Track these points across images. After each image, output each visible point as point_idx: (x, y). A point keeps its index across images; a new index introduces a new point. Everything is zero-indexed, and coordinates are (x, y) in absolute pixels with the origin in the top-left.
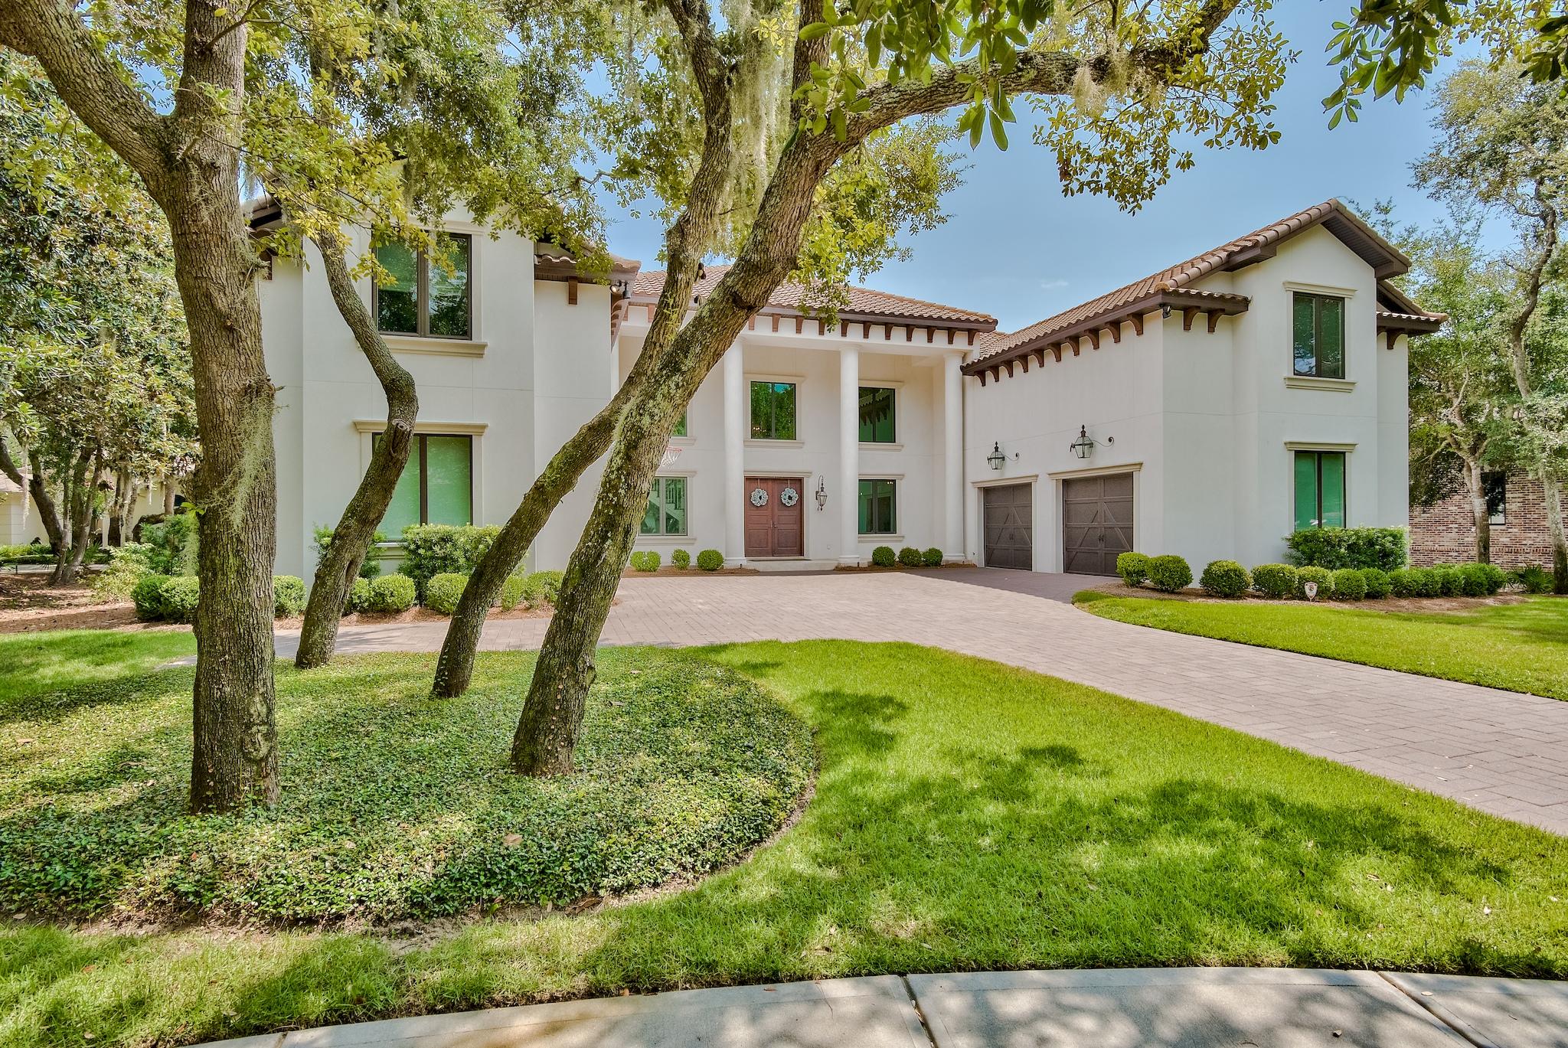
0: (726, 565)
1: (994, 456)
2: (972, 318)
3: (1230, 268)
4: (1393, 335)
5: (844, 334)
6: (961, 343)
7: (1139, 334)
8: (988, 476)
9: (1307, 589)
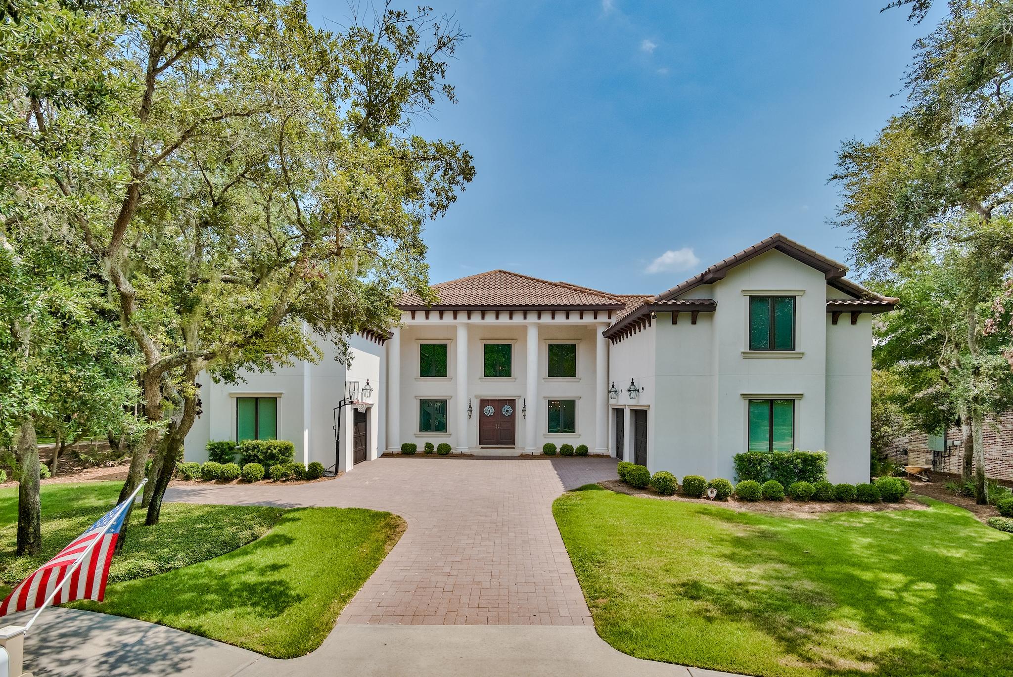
0: (453, 451)
1: (611, 390)
2: (610, 302)
3: (706, 283)
4: (855, 315)
5: (525, 318)
6: (603, 318)
7: (650, 326)
8: (612, 402)
9: (709, 492)
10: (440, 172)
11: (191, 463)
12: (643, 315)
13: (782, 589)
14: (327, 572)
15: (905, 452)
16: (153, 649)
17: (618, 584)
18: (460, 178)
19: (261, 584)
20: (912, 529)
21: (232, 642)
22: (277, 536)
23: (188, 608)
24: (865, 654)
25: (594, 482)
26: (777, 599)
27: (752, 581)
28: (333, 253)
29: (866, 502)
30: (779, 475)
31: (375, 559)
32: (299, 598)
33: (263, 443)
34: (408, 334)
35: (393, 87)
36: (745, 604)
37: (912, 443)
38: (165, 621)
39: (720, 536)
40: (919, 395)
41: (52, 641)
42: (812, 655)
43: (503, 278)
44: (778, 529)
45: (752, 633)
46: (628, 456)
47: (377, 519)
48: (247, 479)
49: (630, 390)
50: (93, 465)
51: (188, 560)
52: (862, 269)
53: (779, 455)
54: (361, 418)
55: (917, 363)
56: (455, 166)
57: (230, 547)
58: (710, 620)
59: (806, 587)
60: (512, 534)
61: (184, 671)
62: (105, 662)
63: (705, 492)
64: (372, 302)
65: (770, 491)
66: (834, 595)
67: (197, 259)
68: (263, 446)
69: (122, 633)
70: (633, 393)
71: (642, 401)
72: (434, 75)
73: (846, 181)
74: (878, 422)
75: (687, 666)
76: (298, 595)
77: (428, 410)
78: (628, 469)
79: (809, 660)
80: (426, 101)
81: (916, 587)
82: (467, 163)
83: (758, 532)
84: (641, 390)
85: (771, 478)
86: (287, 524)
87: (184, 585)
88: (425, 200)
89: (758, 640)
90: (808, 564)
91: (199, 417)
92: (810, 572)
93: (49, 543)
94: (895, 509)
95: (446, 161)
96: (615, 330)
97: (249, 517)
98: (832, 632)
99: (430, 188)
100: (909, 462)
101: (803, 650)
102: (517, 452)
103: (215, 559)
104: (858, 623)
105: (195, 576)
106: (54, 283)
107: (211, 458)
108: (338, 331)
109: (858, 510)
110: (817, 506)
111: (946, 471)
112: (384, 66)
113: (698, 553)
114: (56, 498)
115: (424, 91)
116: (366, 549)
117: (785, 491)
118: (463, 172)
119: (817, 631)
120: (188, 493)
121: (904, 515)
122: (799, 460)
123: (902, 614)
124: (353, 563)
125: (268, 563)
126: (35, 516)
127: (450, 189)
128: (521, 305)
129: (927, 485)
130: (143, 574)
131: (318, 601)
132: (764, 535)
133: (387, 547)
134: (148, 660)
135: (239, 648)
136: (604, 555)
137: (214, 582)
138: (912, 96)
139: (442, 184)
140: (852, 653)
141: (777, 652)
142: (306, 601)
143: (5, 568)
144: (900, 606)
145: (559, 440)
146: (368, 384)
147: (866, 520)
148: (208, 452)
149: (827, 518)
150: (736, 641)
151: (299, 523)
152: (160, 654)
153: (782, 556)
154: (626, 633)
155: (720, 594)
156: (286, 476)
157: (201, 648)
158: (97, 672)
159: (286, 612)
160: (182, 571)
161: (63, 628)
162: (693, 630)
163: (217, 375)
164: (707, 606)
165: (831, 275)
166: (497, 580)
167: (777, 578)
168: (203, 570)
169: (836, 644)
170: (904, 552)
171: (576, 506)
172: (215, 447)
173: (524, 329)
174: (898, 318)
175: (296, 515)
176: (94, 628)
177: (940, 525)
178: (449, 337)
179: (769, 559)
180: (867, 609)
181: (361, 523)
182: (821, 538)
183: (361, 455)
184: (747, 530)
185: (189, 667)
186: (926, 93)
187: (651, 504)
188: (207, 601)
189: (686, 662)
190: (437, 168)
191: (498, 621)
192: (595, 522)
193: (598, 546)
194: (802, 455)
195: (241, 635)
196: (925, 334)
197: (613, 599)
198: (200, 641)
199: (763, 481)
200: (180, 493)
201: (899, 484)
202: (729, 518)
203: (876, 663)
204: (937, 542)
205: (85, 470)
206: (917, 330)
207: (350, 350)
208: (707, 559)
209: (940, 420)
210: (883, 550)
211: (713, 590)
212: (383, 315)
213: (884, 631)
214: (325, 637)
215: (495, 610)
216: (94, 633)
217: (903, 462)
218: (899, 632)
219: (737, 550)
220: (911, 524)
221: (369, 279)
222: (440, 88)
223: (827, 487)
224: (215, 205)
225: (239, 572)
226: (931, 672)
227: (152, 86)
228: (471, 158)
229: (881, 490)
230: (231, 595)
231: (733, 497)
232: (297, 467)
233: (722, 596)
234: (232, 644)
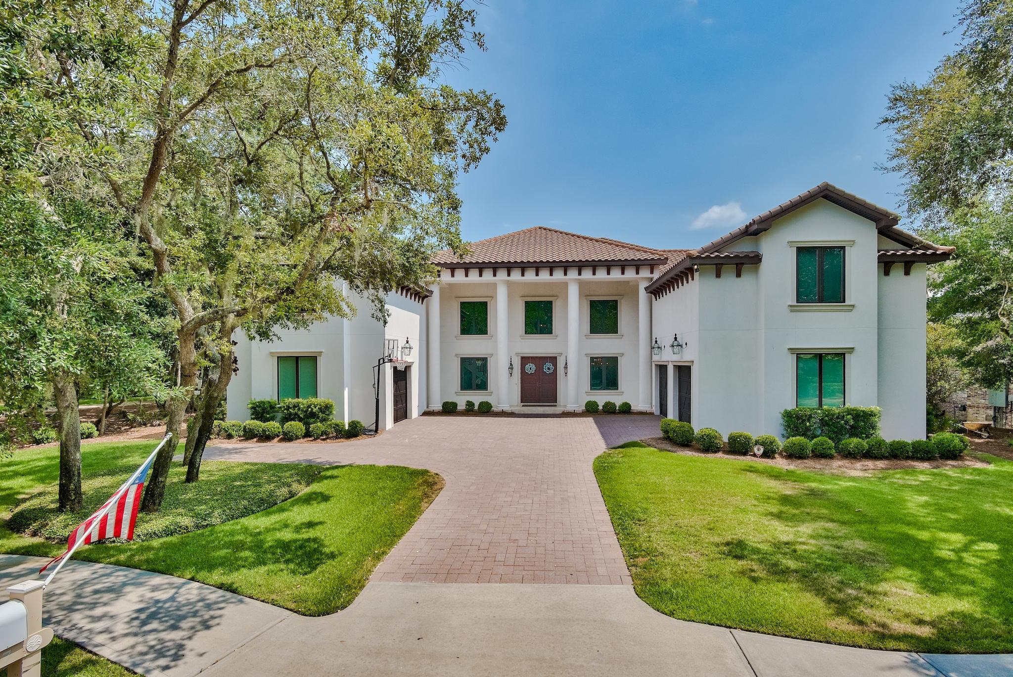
0: (494, 409)
1: (654, 346)
2: (652, 257)
3: (751, 234)
4: (908, 265)
5: (565, 274)
6: (645, 273)
7: (693, 279)
8: (655, 358)
9: (755, 449)
10: (472, 123)
11: (234, 422)
12: (686, 269)
13: (832, 549)
14: (362, 529)
15: (964, 408)
16: (184, 605)
17: (659, 542)
18: (492, 129)
19: (295, 541)
20: (971, 487)
21: (263, 599)
22: (315, 493)
23: (221, 564)
24: (921, 617)
25: (636, 439)
26: (827, 559)
27: (800, 540)
28: (362, 206)
29: (922, 459)
30: (829, 431)
31: (411, 515)
32: (332, 556)
33: (303, 401)
34: (447, 292)
35: (422, 37)
36: (792, 564)
37: (971, 398)
38: (198, 577)
39: (767, 494)
40: (978, 348)
41: (87, 597)
42: (863, 618)
43: (543, 235)
44: (829, 487)
45: (800, 594)
46: (672, 413)
47: (415, 477)
48: (288, 438)
49: (673, 346)
50: (140, 425)
51: (224, 517)
52: (915, 215)
53: (828, 411)
54: (401, 376)
55: (976, 315)
56: (487, 116)
57: (267, 505)
58: (755, 580)
59: (857, 546)
60: (551, 492)
61: (213, 628)
62: (137, 618)
63: (751, 449)
64: (408, 258)
65: (820, 448)
66: (888, 555)
67: (232, 217)
68: (303, 404)
69: (155, 589)
70: (676, 349)
71: (686, 356)
72: (464, 23)
73: (896, 125)
74: (933, 377)
75: (730, 627)
76: (332, 553)
77: (469, 368)
78: (672, 426)
79: (861, 623)
80: (456, 50)
81: (976, 548)
82: (498, 112)
83: (807, 490)
84: (684, 346)
85: (821, 435)
86: (325, 481)
87: (219, 542)
88: (457, 153)
89: (805, 602)
90: (860, 523)
91: (236, 374)
92: (862, 531)
93: (90, 500)
94: (953, 466)
95: (478, 111)
96: (657, 285)
97: (287, 474)
98: (885, 594)
99: (462, 140)
100: (968, 418)
101: (854, 613)
102: (558, 410)
103: (252, 516)
104: (913, 585)
105: (232, 533)
106: (79, 239)
107: (253, 417)
108: (375, 289)
109: (913, 467)
110: (870, 464)
111: (1007, 427)
112: (412, 16)
113: (744, 511)
114: (102, 456)
115: (453, 39)
116: (402, 506)
117: (836, 448)
118: (494, 122)
119: (869, 593)
120: (229, 451)
121: (963, 473)
122: (849, 417)
123: (962, 576)
124: (388, 520)
125: (304, 520)
126: (76, 473)
127: (483, 140)
128: (561, 261)
129: (988, 442)
130: (180, 531)
131: (351, 559)
132: (813, 493)
133: (424, 505)
134: (179, 616)
135: (270, 605)
136: (645, 513)
137: (249, 539)
138: (967, 34)
139: (475, 136)
140: (907, 616)
141: (826, 615)
142: (339, 558)
143: (47, 524)
144: (960, 568)
145: (602, 398)
146: (407, 342)
147: (922, 478)
148: (250, 411)
149: (880, 476)
150: (782, 603)
151: (337, 481)
152: (192, 610)
153: (833, 514)
154: (667, 593)
155: (766, 554)
156: (326, 434)
157: (232, 605)
158: (128, 629)
159: (319, 569)
160: (218, 528)
161: (97, 583)
162: (738, 590)
163: (253, 332)
164: (752, 566)
165: (882, 224)
166: (534, 538)
167: (827, 537)
168: (239, 527)
169: (890, 607)
170: (963, 511)
171: (618, 463)
172: (257, 406)
173: (565, 285)
174: (955, 268)
175: (335, 472)
176: (129, 584)
177: (1002, 483)
178: (490, 294)
179: (818, 518)
180: (923, 570)
181: (399, 480)
182: (874, 497)
183: (401, 413)
184: (795, 488)
185: (218, 624)
186: (981, 29)
187: (695, 461)
188: (241, 558)
189: (729, 624)
190: (469, 118)
191: (534, 580)
192: (636, 480)
193: (639, 504)
194: (853, 410)
195: (273, 592)
196: (984, 285)
197: (653, 558)
198: (231, 598)
199: (813, 438)
200: (222, 452)
201: (957, 441)
202: (777, 476)
203: (934, 627)
204: (999, 500)
205: (133, 429)
206: (975, 281)
207: (386, 306)
208: (752, 517)
209: (1001, 374)
210: (940, 509)
211: (758, 549)
212: (419, 271)
213: (941, 593)
214: (357, 594)
215: (530, 568)
216: (128, 589)
217: (962, 418)
218: (959, 595)
219: (784, 509)
220: (970, 482)
221: (405, 235)
222: (470, 36)
223: (880, 443)
224: (250, 162)
225: (275, 529)
226: (993, 637)
227: (178, 40)
228: (502, 107)
229: (937, 447)
230: (265, 552)
231: (780, 454)
232: (337, 425)
233: (768, 556)
234: (263, 601)
